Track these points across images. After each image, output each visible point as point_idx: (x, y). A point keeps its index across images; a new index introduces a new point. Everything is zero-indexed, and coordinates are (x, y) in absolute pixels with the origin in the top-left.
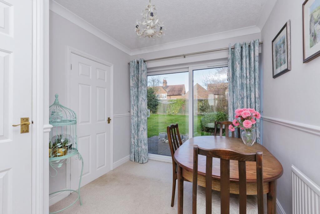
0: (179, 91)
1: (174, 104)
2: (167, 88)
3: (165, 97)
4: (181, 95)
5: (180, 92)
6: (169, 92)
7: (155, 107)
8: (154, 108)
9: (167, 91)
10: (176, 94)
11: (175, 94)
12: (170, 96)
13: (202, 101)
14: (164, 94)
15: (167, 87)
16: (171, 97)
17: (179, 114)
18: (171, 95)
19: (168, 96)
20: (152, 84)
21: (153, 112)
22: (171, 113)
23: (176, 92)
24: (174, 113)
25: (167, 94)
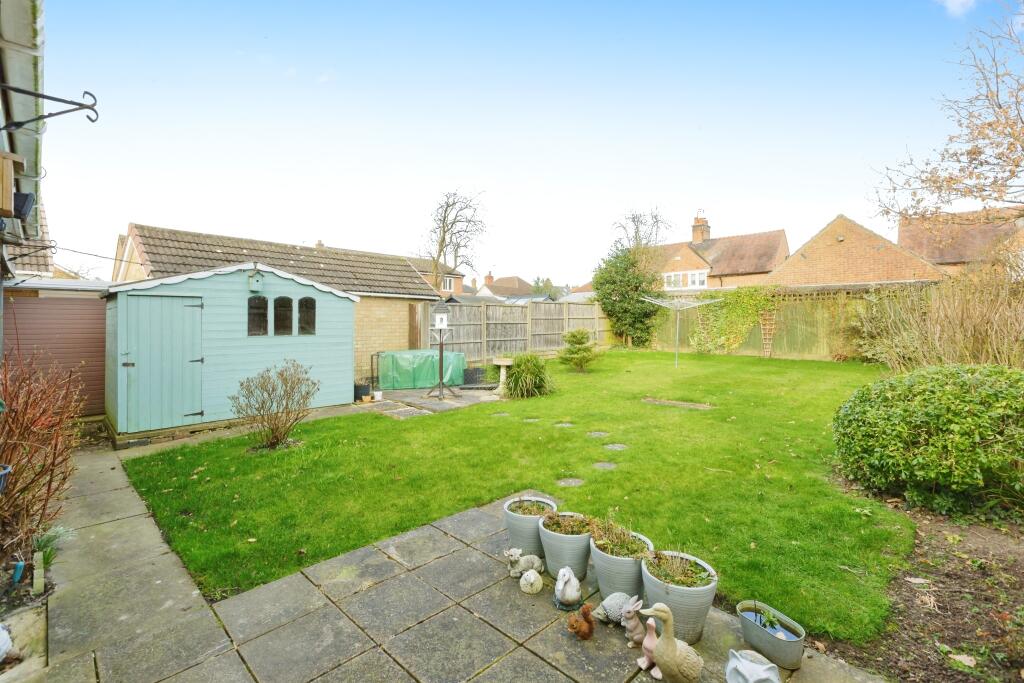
0: (760, 257)
1: (724, 311)
2: (707, 249)
3: (702, 283)
4: (767, 272)
5: (765, 258)
6: (716, 261)
7: (641, 322)
8: (638, 325)
9: (710, 258)
10: (748, 270)
11: (741, 271)
12: (720, 276)
13: (867, 292)
14: (697, 272)
15: (709, 244)
16: (725, 279)
17: (749, 352)
18: (726, 275)
19: (710, 277)
20: (632, 233)
21: (633, 342)
22: (710, 346)
23: (745, 260)
24: (722, 346)
25: (707, 271)
